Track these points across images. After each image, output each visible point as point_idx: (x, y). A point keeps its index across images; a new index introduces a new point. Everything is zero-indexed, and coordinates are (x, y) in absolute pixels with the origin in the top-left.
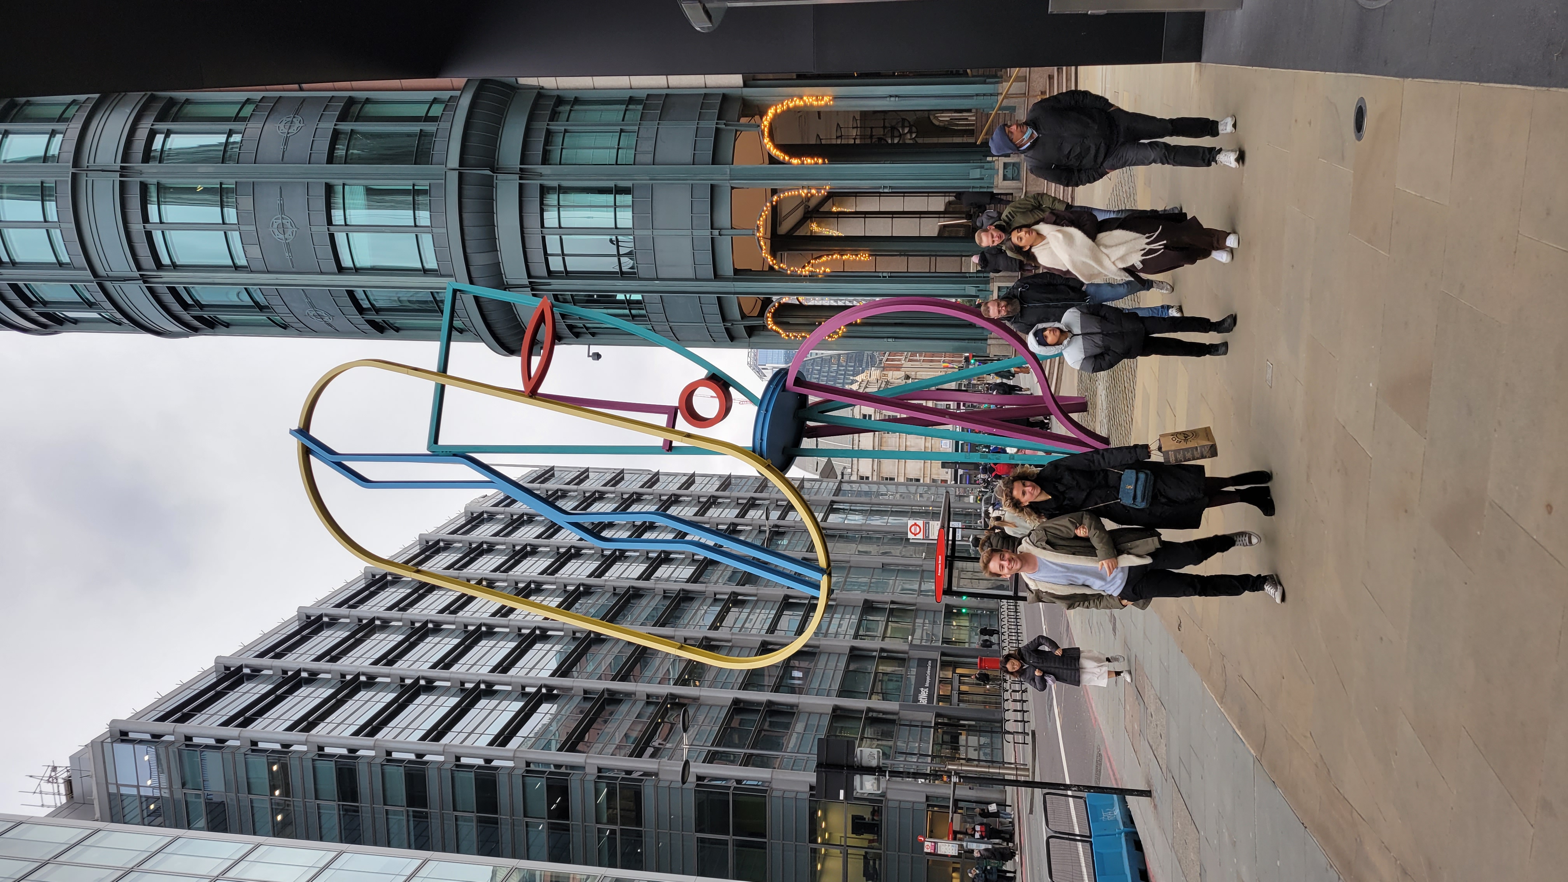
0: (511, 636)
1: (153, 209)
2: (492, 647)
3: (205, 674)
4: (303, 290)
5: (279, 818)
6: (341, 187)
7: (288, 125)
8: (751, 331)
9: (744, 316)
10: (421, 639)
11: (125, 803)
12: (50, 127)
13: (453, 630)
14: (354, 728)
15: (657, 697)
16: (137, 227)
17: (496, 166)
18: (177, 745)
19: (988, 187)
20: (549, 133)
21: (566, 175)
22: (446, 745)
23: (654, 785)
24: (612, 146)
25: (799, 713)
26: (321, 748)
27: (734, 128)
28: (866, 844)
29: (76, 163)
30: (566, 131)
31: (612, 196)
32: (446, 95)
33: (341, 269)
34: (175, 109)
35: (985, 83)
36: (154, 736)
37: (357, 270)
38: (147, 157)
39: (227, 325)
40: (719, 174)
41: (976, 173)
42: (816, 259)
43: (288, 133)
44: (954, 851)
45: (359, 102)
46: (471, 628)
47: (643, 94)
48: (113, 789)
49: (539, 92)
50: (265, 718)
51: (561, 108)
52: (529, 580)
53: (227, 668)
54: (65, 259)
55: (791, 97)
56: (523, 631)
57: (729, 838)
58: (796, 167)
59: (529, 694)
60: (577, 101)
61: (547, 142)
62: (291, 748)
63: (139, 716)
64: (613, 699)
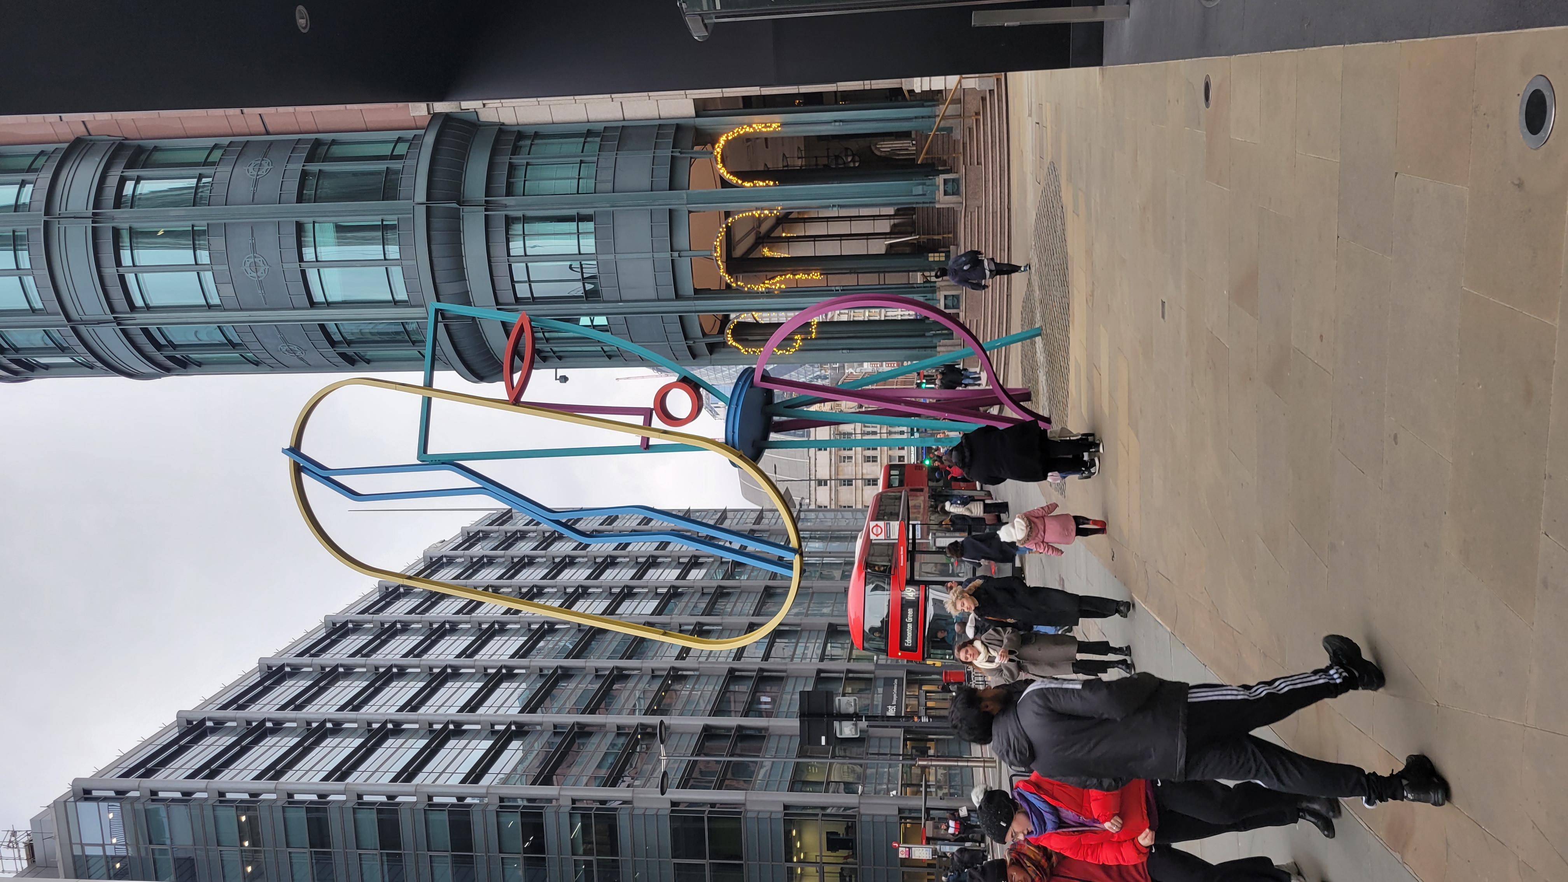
0: (478, 676)
1: (126, 255)
2: (459, 688)
3: (167, 730)
4: (275, 325)
5: (249, 869)
6: (312, 225)
7: (257, 167)
8: (712, 348)
9: (704, 334)
10: (386, 684)
11: (91, 862)
12: (19, 177)
13: (418, 674)
14: (323, 774)
15: (629, 727)
16: (110, 271)
17: (462, 199)
18: (142, 800)
19: (930, 203)
20: (512, 168)
21: (529, 205)
22: (417, 785)
23: (629, 814)
24: (573, 176)
25: (770, 736)
26: (290, 796)
27: (690, 155)
28: (841, 861)
29: (48, 211)
30: (528, 164)
31: (575, 224)
32: (410, 134)
33: (313, 304)
34: (143, 157)
35: (923, 106)
36: (118, 793)
37: (329, 305)
38: (118, 203)
39: (199, 364)
40: (677, 199)
41: (919, 190)
42: (770, 280)
43: (258, 175)
44: (928, 856)
45: (326, 144)
46: (436, 670)
47: (601, 127)
48: (77, 851)
49: (500, 128)
50: (231, 770)
51: (522, 143)
52: (493, 620)
53: (189, 722)
54: (39, 305)
55: (741, 125)
56: (489, 671)
57: (706, 862)
58: (749, 190)
59: (498, 731)
60: (537, 135)
61: (510, 175)
62: (261, 797)
63: (101, 774)
64: (582, 732)
